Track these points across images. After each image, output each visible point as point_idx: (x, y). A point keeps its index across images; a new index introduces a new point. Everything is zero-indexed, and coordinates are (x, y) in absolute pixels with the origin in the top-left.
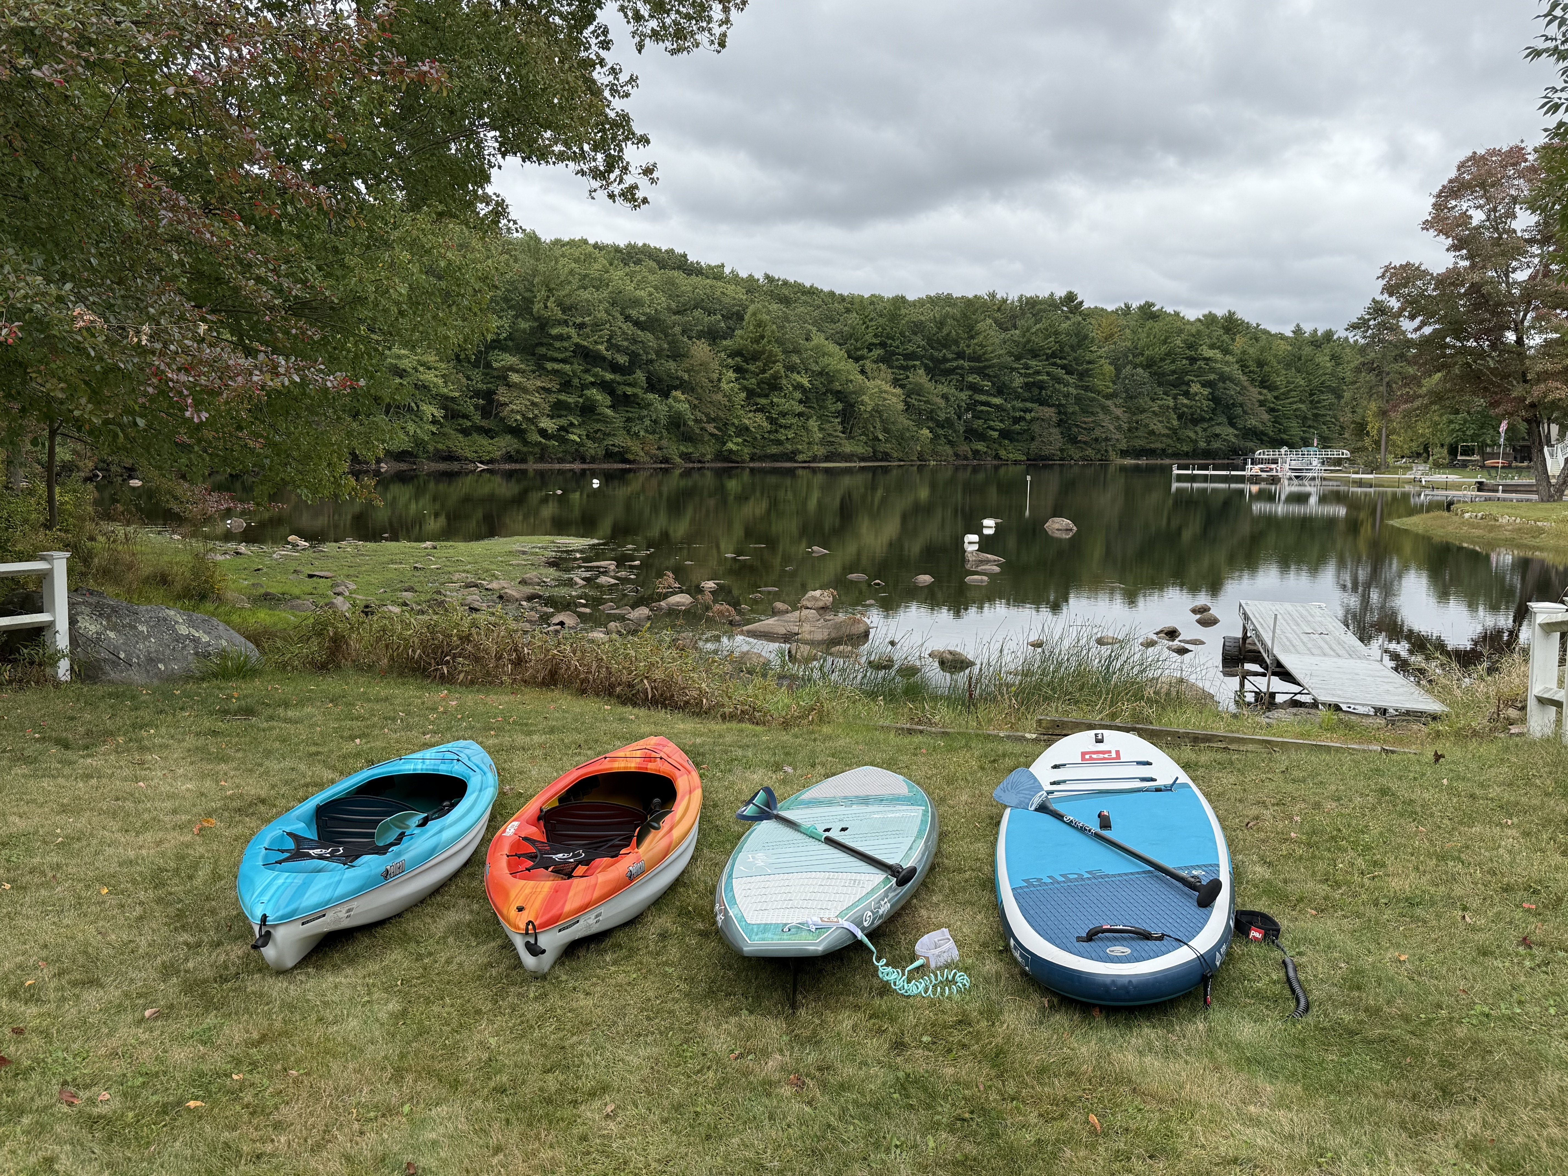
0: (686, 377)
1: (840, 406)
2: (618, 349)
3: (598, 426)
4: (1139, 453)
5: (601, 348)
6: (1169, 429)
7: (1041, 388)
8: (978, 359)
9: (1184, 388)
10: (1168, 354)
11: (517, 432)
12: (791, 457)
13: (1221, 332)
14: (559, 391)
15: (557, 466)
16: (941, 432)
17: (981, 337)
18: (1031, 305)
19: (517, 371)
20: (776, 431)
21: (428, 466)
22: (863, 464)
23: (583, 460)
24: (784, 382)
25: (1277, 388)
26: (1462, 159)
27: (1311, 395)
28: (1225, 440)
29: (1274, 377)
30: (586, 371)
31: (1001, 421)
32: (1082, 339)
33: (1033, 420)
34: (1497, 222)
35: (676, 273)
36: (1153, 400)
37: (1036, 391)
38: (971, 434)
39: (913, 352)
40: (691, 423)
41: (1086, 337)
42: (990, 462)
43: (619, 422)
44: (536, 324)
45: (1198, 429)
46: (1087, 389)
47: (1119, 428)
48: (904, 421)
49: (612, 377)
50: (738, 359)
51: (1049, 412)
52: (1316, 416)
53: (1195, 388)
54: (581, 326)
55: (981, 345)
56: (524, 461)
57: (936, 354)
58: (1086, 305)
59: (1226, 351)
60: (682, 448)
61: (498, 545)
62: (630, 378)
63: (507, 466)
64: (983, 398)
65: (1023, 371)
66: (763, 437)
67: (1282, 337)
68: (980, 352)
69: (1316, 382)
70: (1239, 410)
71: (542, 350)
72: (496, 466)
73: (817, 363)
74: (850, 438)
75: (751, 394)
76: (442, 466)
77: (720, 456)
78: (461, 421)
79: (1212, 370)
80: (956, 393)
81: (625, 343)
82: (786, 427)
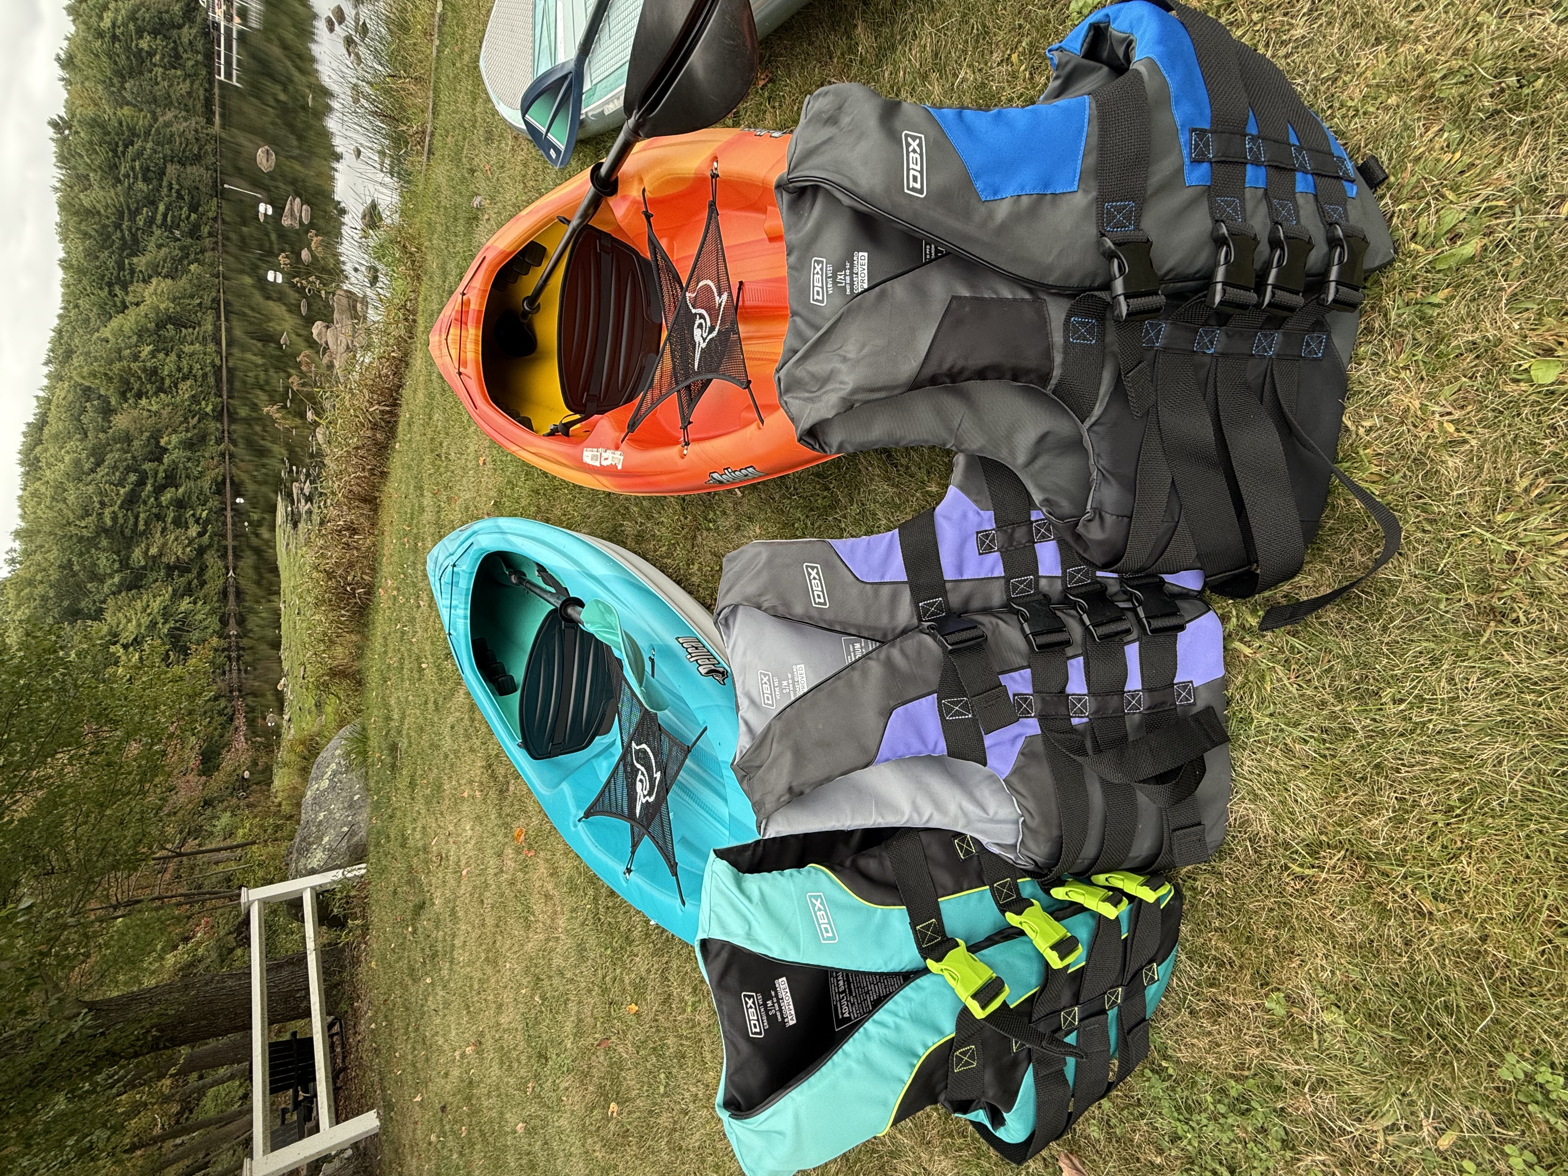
0: (148, 434)
1: (170, 327)
2: (123, 479)
3: (194, 498)
4: (209, 110)
5: (122, 491)
6: (184, 80)
7: (148, 169)
8: (121, 213)
9: (144, 54)
10: (110, 57)
11: (201, 551)
12: (218, 370)
14: (164, 521)
15: (229, 526)
16: (192, 256)
17: (98, 206)
19: (148, 549)
20: (195, 376)
21: (232, 605)
22: (223, 319)
23: (223, 508)
24: (149, 364)
28: (195, 37)
30: (145, 503)
31: (181, 208)
32: (94, 124)
33: (179, 183)
35: (46, 432)
36: (157, 84)
37: (151, 175)
38: (194, 232)
39: (117, 263)
40: (189, 435)
41: (94, 120)
42: (219, 225)
43: (190, 484)
44: (103, 535)
45: (185, 56)
46: (148, 133)
47: (186, 119)
48: (183, 282)
49: (149, 485)
50: (128, 395)
51: (172, 170)
53: (144, 44)
54: (102, 504)
55: (107, 207)
56: (226, 548)
57: (117, 245)
58: (62, 114)
60: (212, 443)
61: (282, 561)
62: (150, 473)
63: (230, 558)
64: (159, 217)
65: (131, 181)
66: (201, 386)
68: (114, 210)
70: (165, 16)
71: (128, 532)
72: (231, 565)
73: (129, 337)
74: (199, 324)
75: (160, 390)
76: (232, 598)
77: (218, 418)
78: (193, 586)
79: (125, 25)
80: (155, 236)
81: (117, 474)
82: (191, 368)
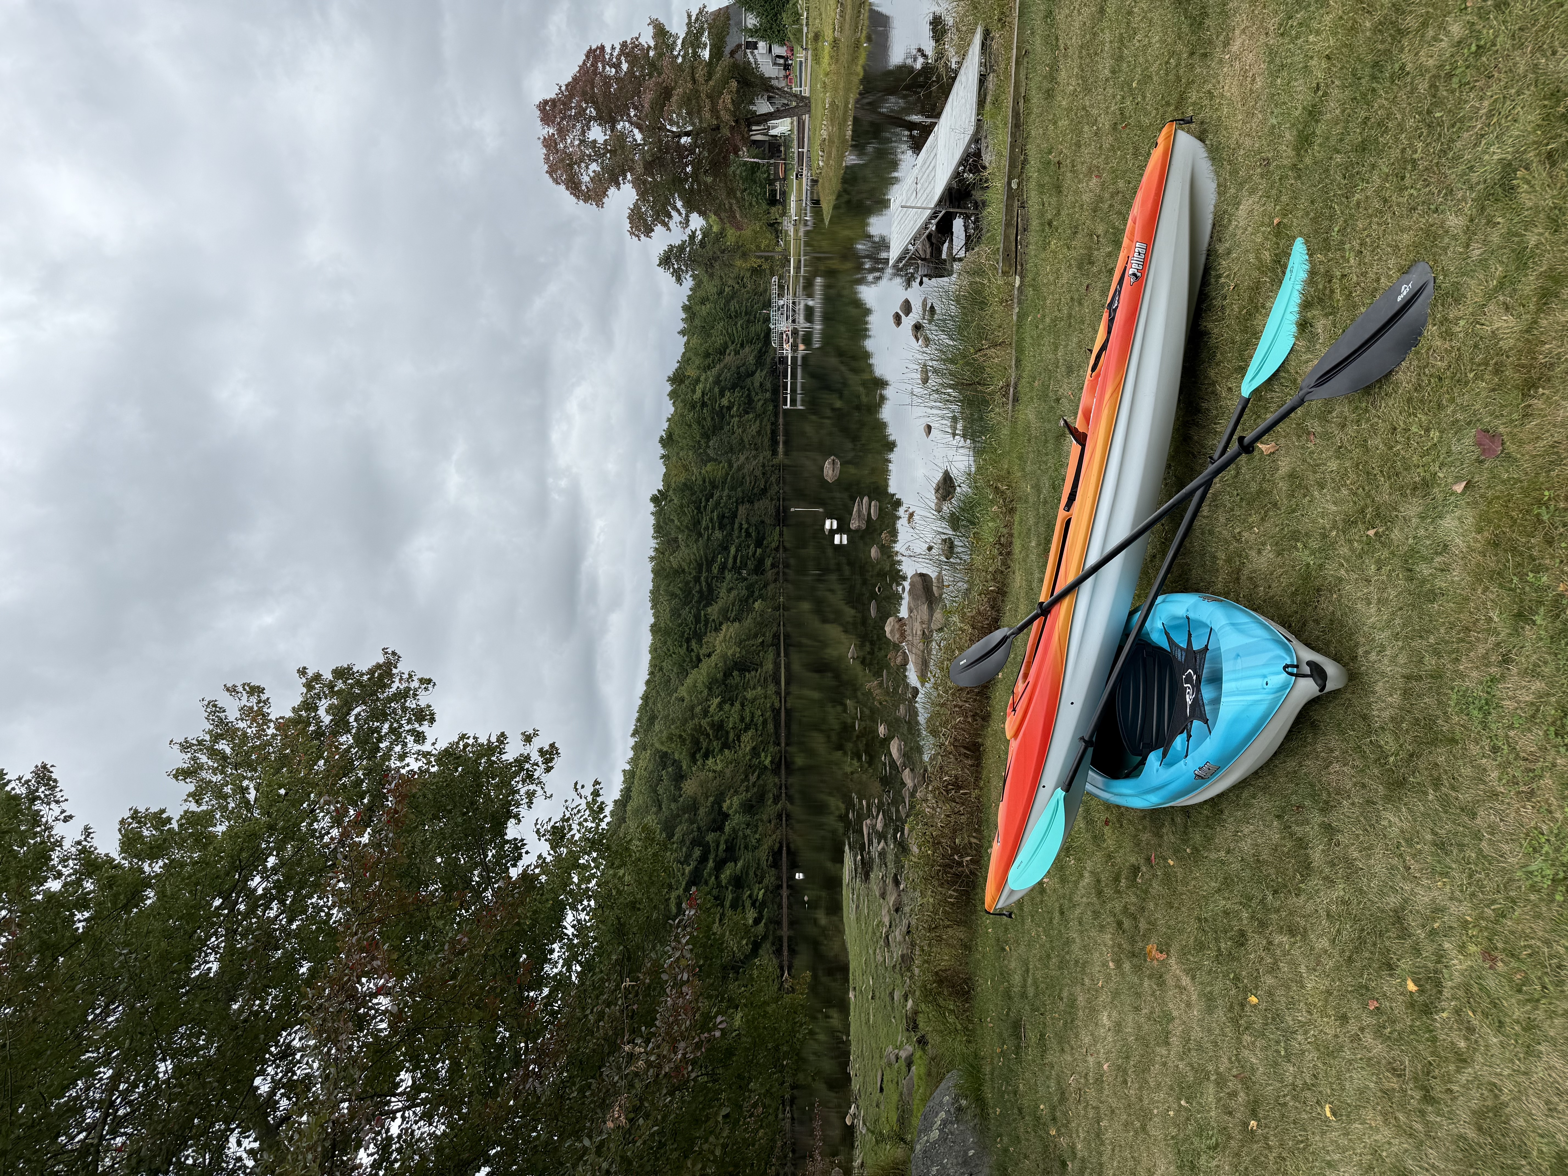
0: (711, 799)
1: (735, 673)
2: (688, 856)
3: (751, 874)
4: (774, 442)
5: (687, 869)
6: (755, 421)
7: (723, 516)
8: (700, 566)
9: (725, 410)
10: (699, 423)
11: (756, 947)
12: (776, 712)
13: (683, 386)
14: (723, 906)
15: (785, 910)
16: (757, 593)
17: (683, 564)
18: (659, 529)
20: (756, 725)
22: (782, 654)
23: (780, 887)
24: (716, 718)
25: (726, 343)
26: (551, 180)
27: (731, 317)
28: (765, 378)
29: (717, 345)
30: (706, 883)
31: (749, 546)
32: (686, 487)
33: (748, 522)
34: (598, 153)
35: (629, 808)
36: (734, 433)
37: (726, 521)
38: (759, 569)
39: (695, 616)
40: (749, 795)
41: (685, 484)
42: (781, 555)
43: (749, 856)
45: (756, 399)
46: (724, 483)
47: (755, 457)
48: (748, 622)
49: (711, 861)
50: (698, 756)
51: (742, 510)
52: (746, 314)
53: (725, 401)
55: (690, 564)
56: (780, 939)
57: (696, 599)
58: (661, 488)
59: (698, 381)
60: (769, 803)
62: (712, 845)
63: (785, 953)
64: (730, 561)
65: (710, 531)
66: (761, 735)
67: (687, 343)
68: (695, 564)
69: (722, 315)
70: (742, 369)
72: (786, 963)
73: (701, 692)
74: (761, 665)
75: (726, 745)
77: (776, 771)
79: (711, 390)
80: (727, 581)
81: (684, 849)
82: (753, 716)
